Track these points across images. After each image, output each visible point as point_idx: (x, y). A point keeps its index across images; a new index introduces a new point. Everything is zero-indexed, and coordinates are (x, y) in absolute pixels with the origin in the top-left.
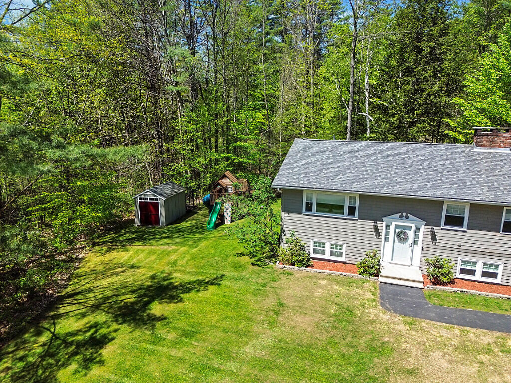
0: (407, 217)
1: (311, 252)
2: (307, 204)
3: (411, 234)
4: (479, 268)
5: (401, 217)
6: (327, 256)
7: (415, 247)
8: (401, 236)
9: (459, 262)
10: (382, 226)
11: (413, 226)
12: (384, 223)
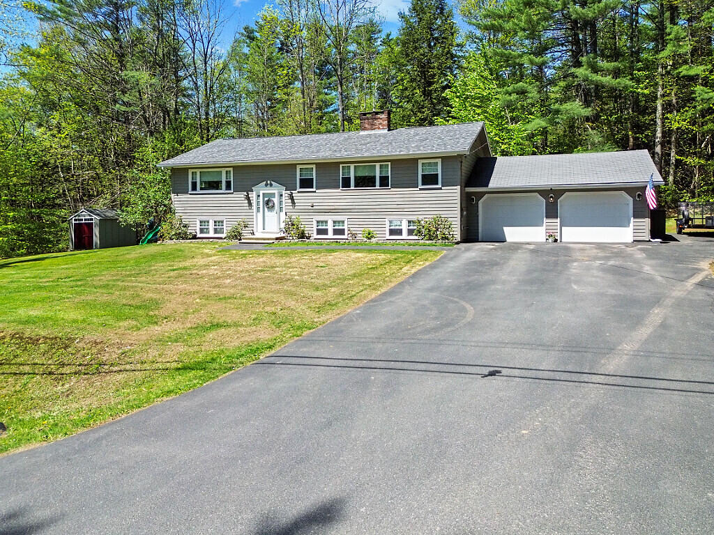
0: (271, 185)
1: (198, 231)
2: (192, 183)
3: (276, 200)
4: (330, 227)
5: (266, 185)
6: (211, 234)
7: (281, 213)
8: (268, 204)
9: (315, 223)
10: (253, 196)
11: (276, 192)
12: (254, 193)
